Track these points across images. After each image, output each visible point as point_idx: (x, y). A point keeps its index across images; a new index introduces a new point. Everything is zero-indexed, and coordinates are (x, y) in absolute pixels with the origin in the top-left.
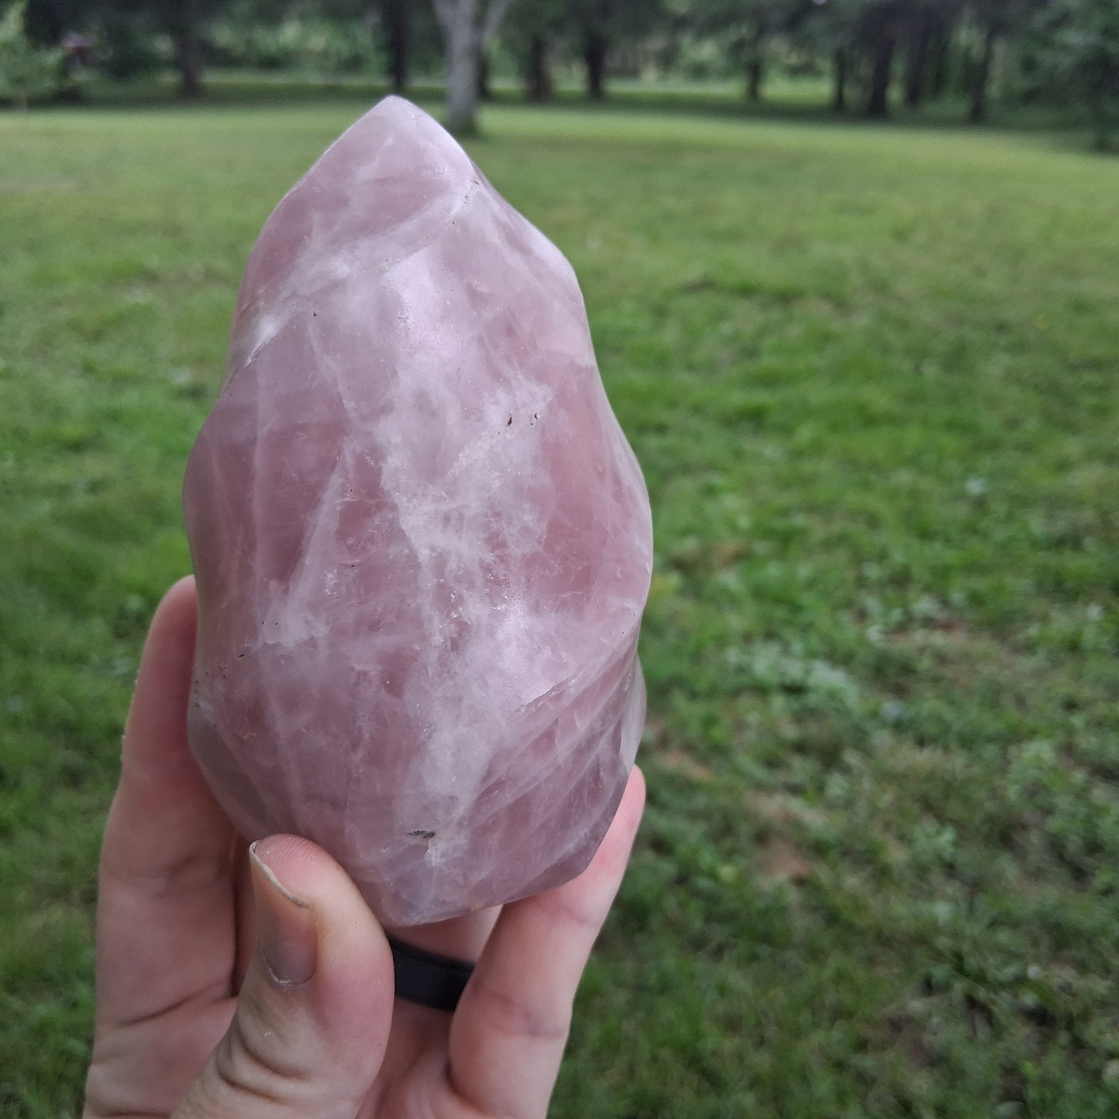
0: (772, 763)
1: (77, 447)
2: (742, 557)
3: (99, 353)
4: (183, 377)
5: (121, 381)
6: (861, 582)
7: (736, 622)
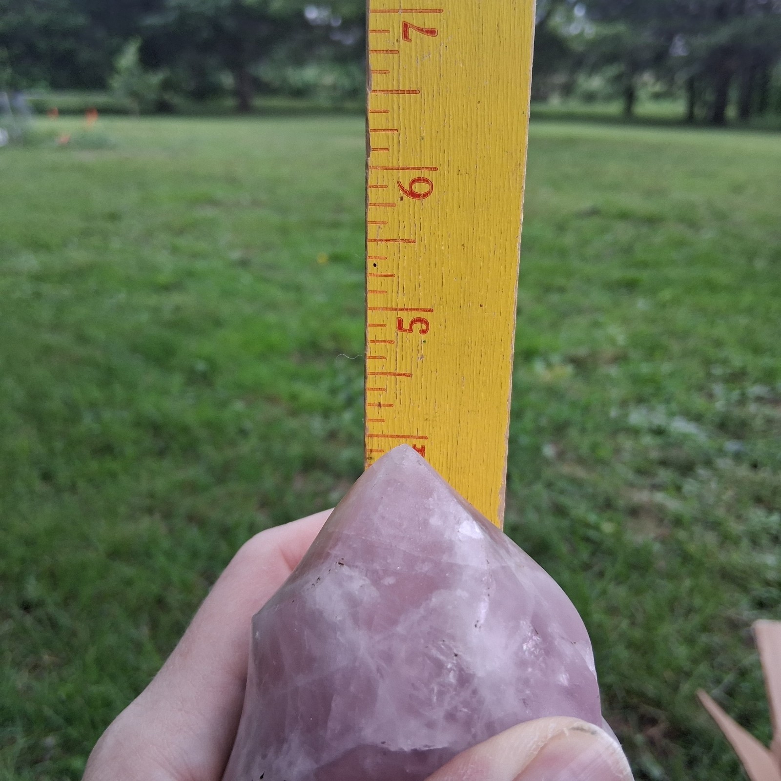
0: (641, 472)
1: (166, 288)
2: (620, 358)
3: (182, 242)
4: (236, 255)
5: (195, 255)
6: (709, 375)
7: (615, 393)
